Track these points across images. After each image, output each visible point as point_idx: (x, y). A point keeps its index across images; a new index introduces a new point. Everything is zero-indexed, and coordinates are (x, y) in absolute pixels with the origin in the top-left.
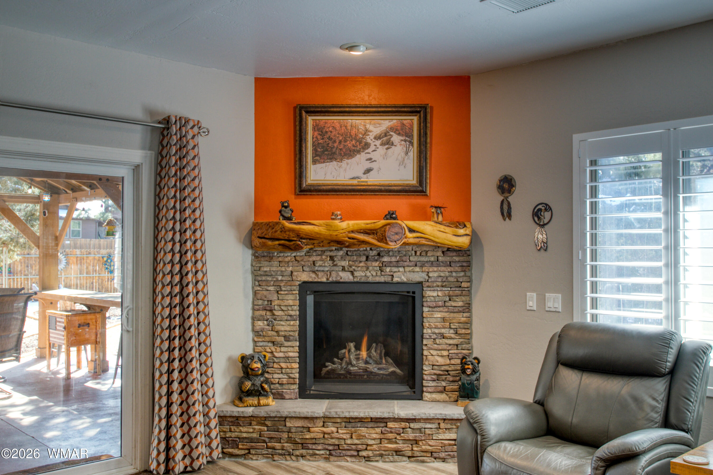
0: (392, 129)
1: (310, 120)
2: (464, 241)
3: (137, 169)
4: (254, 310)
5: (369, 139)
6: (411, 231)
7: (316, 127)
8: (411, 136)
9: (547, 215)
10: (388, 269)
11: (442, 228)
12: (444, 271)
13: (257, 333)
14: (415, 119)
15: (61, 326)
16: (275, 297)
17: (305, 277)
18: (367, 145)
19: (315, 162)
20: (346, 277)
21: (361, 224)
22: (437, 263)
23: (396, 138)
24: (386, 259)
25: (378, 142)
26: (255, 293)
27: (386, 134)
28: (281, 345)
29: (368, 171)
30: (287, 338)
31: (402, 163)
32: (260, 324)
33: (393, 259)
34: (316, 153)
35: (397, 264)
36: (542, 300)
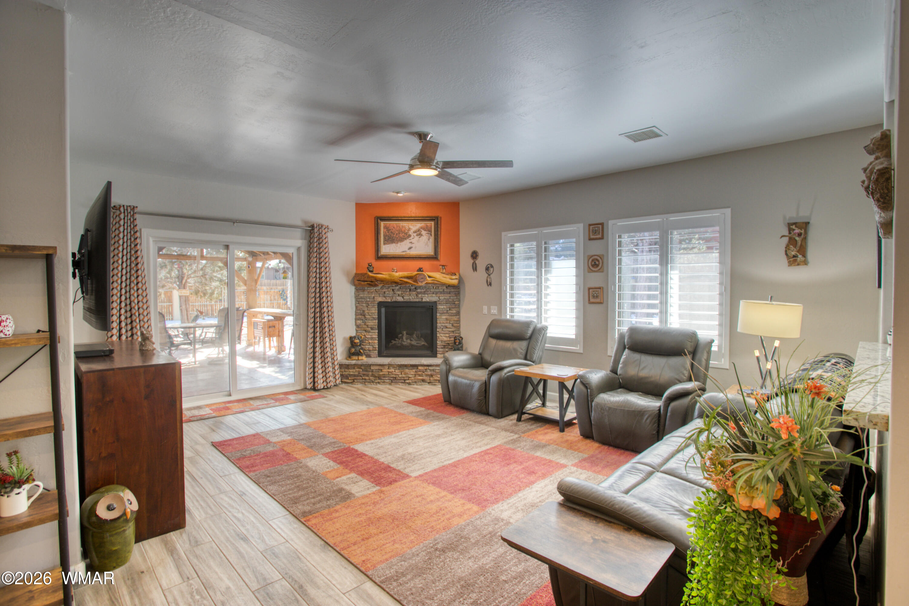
0: (422, 228)
1: (382, 224)
2: (455, 282)
3: (299, 249)
4: (356, 315)
5: (411, 233)
6: (429, 277)
7: (385, 227)
8: (430, 231)
9: (492, 269)
10: (420, 295)
11: (445, 275)
12: (447, 296)
13: (358, 326)
14: (433, 223)
15: (260, 327)
16: (366, 309)
17: (380, 299)
18: (410, 236)
19: (384, 244)
20: (400, 299)
21: (406, 274)
22: (443, 292)
23: (423, 232)
24: (419, 290)
25: (415, 234)
26: (356, 307)
27: (419, 230)
28: (369, 332)
29: (410, 248)
30: (372, 329)
31: (427, 244)
32: (359, 322)
33: (423, 291)
34: (385, 240)
35: (424, 293)
36: (489, 310)
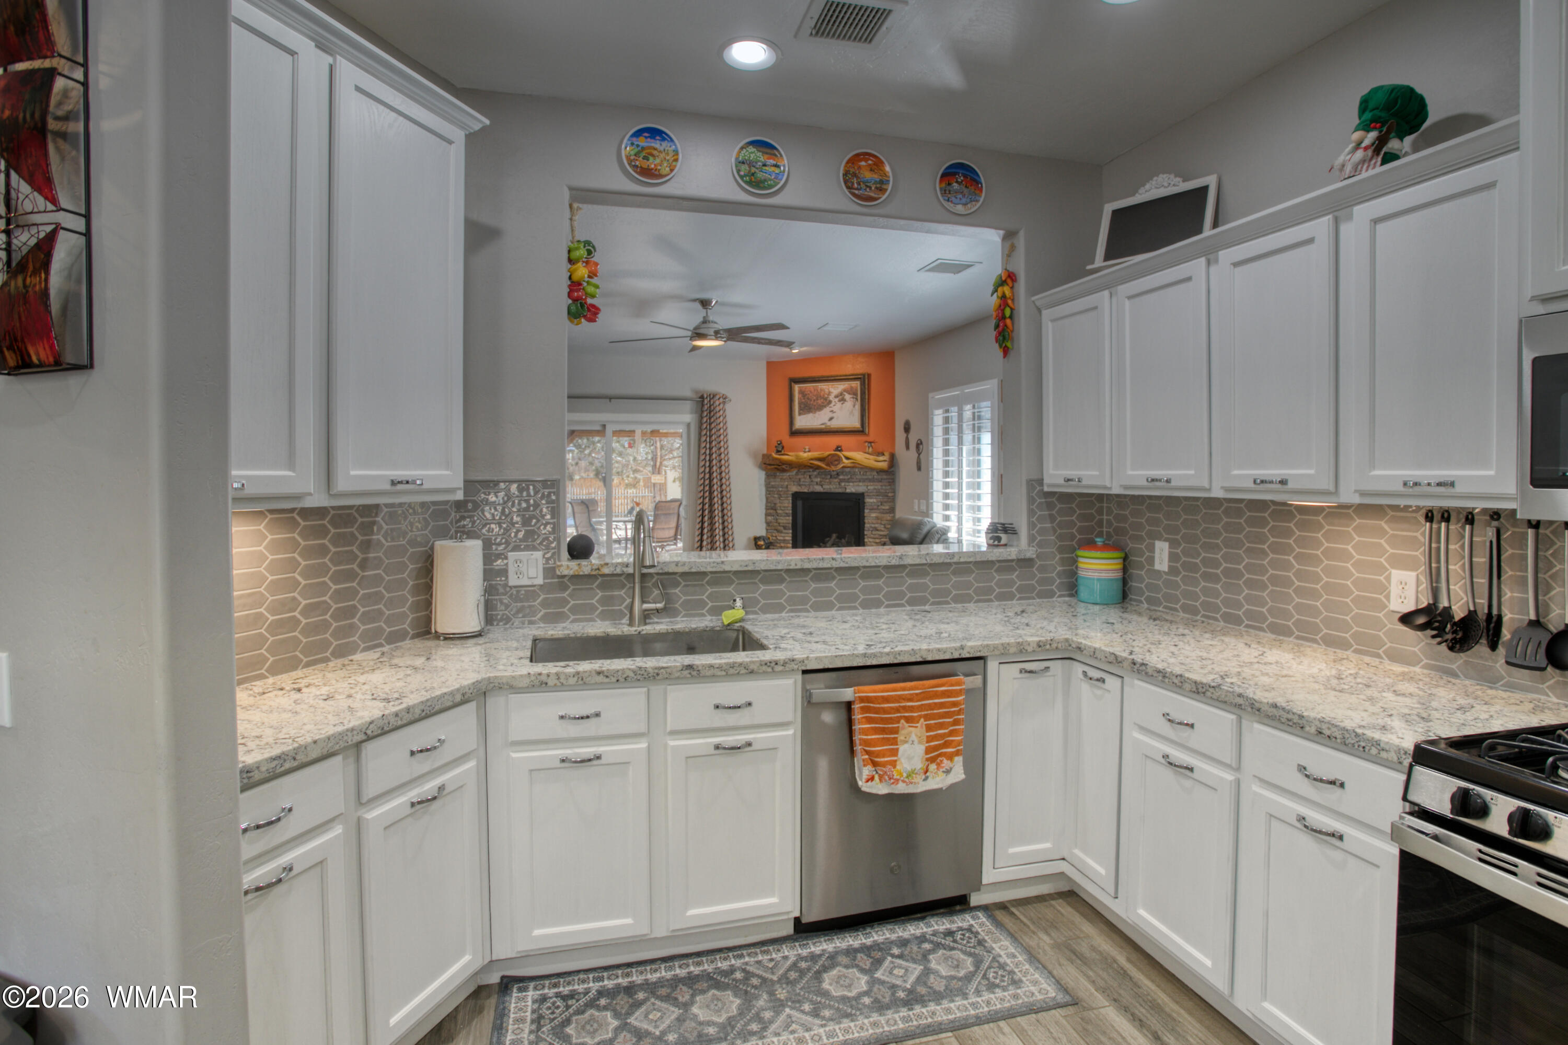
0: (845, 390)
1: (796, 387)
2: (884, 465)
3: (689, 425)
4: (767, 509)
5: (831, 398)
6: (847, 458)
7: (801, 392)
8: (855, 394)
9: (920, 447)
10: (843, 484)
11: (867, 456)
12: (878, 486)
13: (768, 524)
14: (858, 383)
16: (778, 501)
17: (794, 489)
18: (830, 402)
19: (800, 414)
20: (818, 489)
21: (816, 454)
22: (872, 480)
23: (847, 397)
24: (841, 477)
25: (837, 400)
26: (767, 498)
27: (841, 394)
28: (781, 532)
29: (831, 419)
30: (785, 528)
31: (851, 413)
32: (770, 518)
33: (846, 477)
34: (800, 409)
35: (848, 481)
36: (919, 505)
